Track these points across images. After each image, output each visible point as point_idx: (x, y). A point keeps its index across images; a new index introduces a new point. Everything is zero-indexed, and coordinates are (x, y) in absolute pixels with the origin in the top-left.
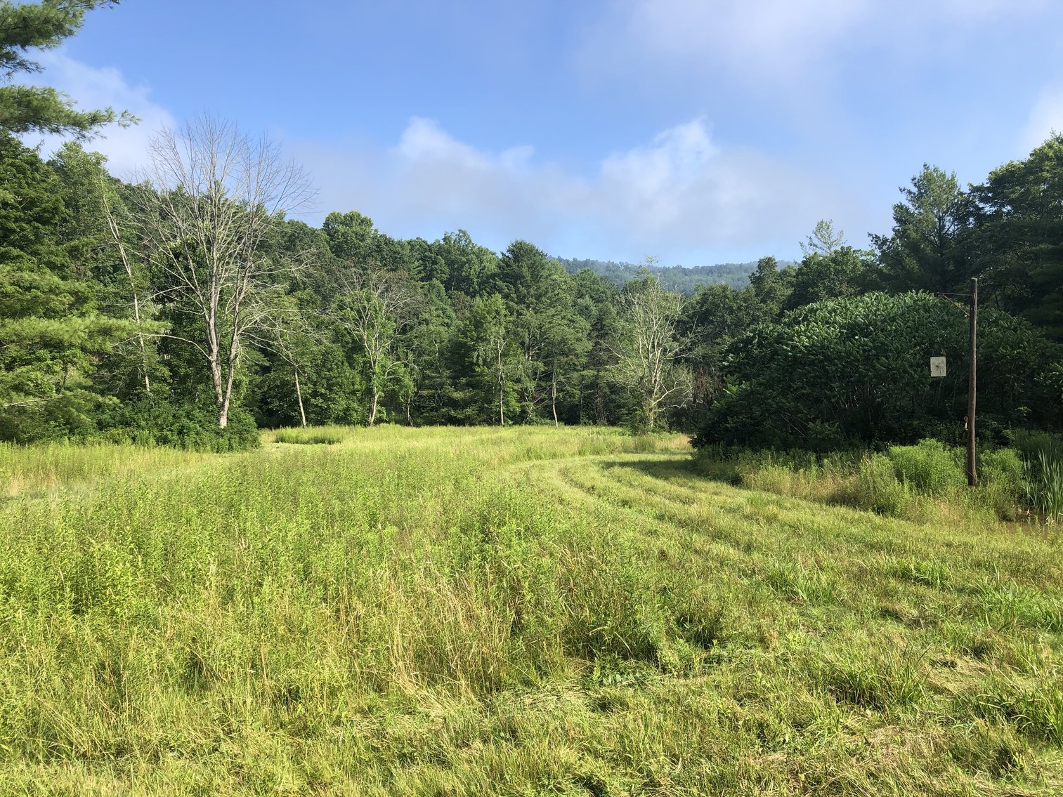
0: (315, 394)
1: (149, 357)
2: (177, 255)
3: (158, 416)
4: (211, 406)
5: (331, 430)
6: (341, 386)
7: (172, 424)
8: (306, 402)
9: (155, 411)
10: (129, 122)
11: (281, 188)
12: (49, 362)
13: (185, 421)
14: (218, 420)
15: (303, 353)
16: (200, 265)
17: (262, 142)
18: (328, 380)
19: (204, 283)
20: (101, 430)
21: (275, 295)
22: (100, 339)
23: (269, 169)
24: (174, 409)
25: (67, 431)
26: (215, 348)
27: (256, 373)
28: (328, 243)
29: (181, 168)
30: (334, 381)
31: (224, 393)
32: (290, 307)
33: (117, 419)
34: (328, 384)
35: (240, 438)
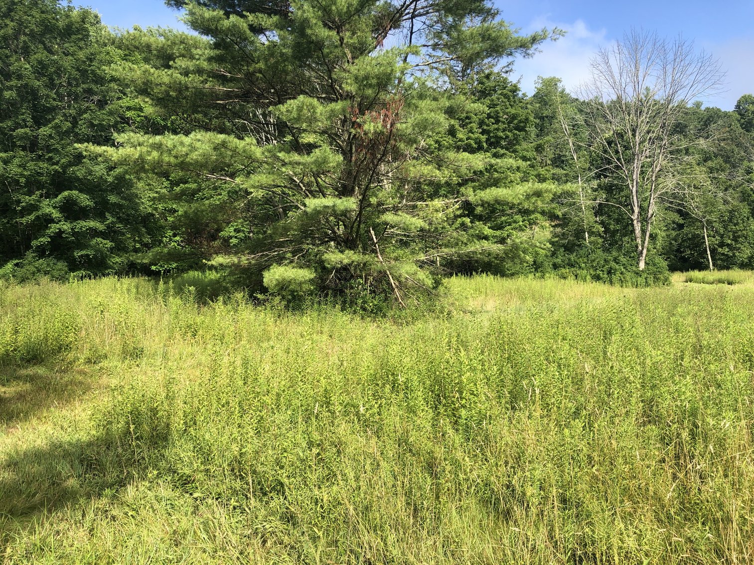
0: (722, 245)
1: (588, 218)
2: (609, 143)
3: (594, 261)
4: (634, 254)
5: (735, 273)
6: (746, 238)
7: (603, 266)
8: (713, 251)
9: (592, 256)
10: (558, 36)
11: (692, 77)
12: (521, 223)
13: (613, 264)
14: (638, 263)
15: (712, 212)
16: (627, 148)
17: (677, 42)
18: (734, 232)
19: (629, 161)
20: (555, 269)
21: (688, 167)
22: (534, 199)
23: (683, 63)
24: (605, 255)
25: (533, 270)
26: (636, 210)
27: (673, 229)
28: (739, 121)
29: (612, 76)
30: (740, 233)
31: (643, 242)
32: (701, 175)
33: (566, 262)
34: (734, 236)
35: (654, 278)
